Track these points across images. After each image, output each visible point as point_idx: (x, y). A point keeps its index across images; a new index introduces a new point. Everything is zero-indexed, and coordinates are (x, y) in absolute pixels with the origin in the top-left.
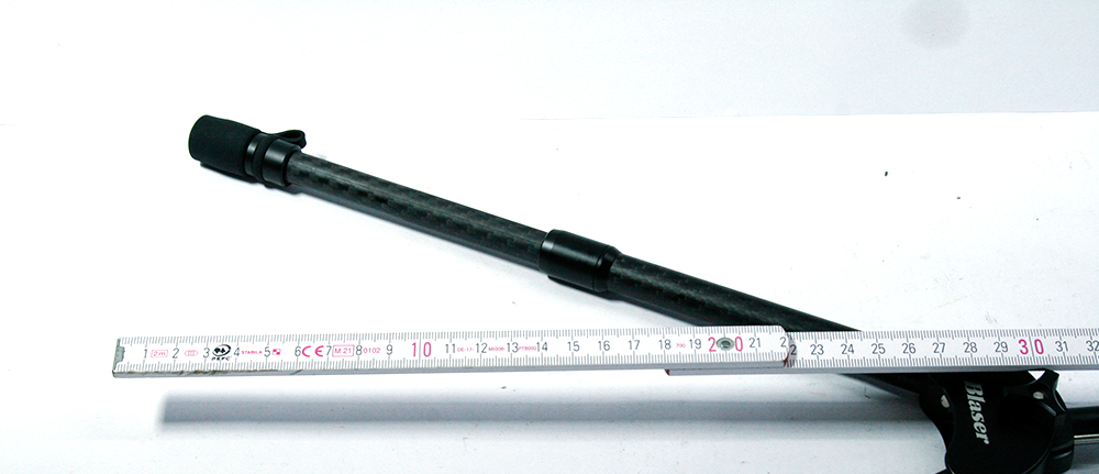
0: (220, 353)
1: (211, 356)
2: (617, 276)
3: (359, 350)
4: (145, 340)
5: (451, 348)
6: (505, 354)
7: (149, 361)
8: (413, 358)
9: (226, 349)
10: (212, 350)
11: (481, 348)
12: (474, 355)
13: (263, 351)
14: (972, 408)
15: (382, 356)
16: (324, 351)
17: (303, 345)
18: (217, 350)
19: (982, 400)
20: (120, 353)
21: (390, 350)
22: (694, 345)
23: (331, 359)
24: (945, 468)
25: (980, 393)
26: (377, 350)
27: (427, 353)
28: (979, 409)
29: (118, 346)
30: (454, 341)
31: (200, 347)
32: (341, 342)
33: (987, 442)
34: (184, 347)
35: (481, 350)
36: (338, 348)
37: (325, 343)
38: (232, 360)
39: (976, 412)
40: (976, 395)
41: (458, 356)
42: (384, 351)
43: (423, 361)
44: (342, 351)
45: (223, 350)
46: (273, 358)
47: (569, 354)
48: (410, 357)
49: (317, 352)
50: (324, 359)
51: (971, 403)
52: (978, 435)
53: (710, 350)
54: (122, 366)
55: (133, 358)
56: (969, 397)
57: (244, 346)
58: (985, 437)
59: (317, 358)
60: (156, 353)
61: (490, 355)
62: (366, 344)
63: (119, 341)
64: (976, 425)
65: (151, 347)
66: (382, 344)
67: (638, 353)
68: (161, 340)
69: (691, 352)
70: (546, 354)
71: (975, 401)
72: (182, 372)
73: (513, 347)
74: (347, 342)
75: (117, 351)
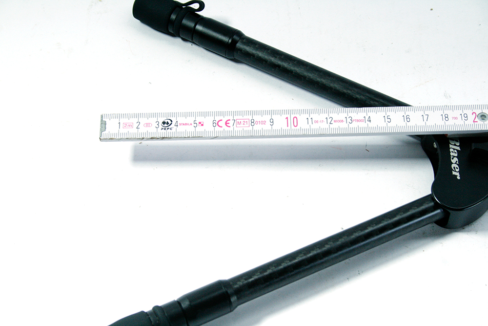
0: (166, 125)
1: (161, 127)
2: (240, 50)
3: (253, 122)
4: (119, 116)
5: (310, 120)
6: (344, 125)
7: (122, 131)
8: (287, 128)
9: (170, 122)
10: (161, 123)
11: (329, 120)
12: (325, 126)
13: (193, 124)
14: (452, 154)
15: (267, 126)
16: (231, 123)
17: (217, 119)
18: (164, 123)
19: (458, 148)
20: (103, 124)
21: (272, 122)
22: (463, 118)
23: (236, 129)
24: (430, 193)
25: (458, 144)
26: (264, 123)
27: (296, 125)
28: (456, 155)
29: (102, 120)
30: (312, 116)
31: (153, 121)
32: (241, 117)
33: (458, 178)
34: (143, 121)
35: (329, 122)
36: (239, 121)
37: (231, 118)
38: (174, 130)
39: (454, 157)
40: (455, 145)
41: (315, 126)
42: (268, 123)
43: (293, 130)
44: (242, 123)
45: (168, 123)
46: (200, 129)
47: (384, 125)
48: (285, 127)
49: (226, 123)
50: (231, 129)
51: (451, 150)
52: (454, 173)
53: (474, 122)
54: (105, 134)
55: (112, 128)
56: (451, 146)
57: (181, 120)
58: (458, 174)
59: (227, 129)
60: (125, 125)
61: (335, 125)
62: (257, 118)
63: (102, 116)
64: (453, 166)
65: (123, 121)
66: (267, 118)
67: (428, 123)
68: (129, 116)
69: (462, 123)
70: (371, 125)
71: (454, 149)
72: (143, 138)
73: (349, 120)
74: (245, 117)
75: (102, 124)
